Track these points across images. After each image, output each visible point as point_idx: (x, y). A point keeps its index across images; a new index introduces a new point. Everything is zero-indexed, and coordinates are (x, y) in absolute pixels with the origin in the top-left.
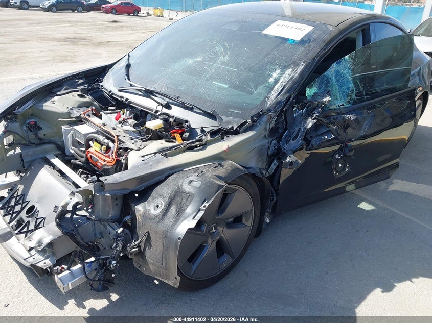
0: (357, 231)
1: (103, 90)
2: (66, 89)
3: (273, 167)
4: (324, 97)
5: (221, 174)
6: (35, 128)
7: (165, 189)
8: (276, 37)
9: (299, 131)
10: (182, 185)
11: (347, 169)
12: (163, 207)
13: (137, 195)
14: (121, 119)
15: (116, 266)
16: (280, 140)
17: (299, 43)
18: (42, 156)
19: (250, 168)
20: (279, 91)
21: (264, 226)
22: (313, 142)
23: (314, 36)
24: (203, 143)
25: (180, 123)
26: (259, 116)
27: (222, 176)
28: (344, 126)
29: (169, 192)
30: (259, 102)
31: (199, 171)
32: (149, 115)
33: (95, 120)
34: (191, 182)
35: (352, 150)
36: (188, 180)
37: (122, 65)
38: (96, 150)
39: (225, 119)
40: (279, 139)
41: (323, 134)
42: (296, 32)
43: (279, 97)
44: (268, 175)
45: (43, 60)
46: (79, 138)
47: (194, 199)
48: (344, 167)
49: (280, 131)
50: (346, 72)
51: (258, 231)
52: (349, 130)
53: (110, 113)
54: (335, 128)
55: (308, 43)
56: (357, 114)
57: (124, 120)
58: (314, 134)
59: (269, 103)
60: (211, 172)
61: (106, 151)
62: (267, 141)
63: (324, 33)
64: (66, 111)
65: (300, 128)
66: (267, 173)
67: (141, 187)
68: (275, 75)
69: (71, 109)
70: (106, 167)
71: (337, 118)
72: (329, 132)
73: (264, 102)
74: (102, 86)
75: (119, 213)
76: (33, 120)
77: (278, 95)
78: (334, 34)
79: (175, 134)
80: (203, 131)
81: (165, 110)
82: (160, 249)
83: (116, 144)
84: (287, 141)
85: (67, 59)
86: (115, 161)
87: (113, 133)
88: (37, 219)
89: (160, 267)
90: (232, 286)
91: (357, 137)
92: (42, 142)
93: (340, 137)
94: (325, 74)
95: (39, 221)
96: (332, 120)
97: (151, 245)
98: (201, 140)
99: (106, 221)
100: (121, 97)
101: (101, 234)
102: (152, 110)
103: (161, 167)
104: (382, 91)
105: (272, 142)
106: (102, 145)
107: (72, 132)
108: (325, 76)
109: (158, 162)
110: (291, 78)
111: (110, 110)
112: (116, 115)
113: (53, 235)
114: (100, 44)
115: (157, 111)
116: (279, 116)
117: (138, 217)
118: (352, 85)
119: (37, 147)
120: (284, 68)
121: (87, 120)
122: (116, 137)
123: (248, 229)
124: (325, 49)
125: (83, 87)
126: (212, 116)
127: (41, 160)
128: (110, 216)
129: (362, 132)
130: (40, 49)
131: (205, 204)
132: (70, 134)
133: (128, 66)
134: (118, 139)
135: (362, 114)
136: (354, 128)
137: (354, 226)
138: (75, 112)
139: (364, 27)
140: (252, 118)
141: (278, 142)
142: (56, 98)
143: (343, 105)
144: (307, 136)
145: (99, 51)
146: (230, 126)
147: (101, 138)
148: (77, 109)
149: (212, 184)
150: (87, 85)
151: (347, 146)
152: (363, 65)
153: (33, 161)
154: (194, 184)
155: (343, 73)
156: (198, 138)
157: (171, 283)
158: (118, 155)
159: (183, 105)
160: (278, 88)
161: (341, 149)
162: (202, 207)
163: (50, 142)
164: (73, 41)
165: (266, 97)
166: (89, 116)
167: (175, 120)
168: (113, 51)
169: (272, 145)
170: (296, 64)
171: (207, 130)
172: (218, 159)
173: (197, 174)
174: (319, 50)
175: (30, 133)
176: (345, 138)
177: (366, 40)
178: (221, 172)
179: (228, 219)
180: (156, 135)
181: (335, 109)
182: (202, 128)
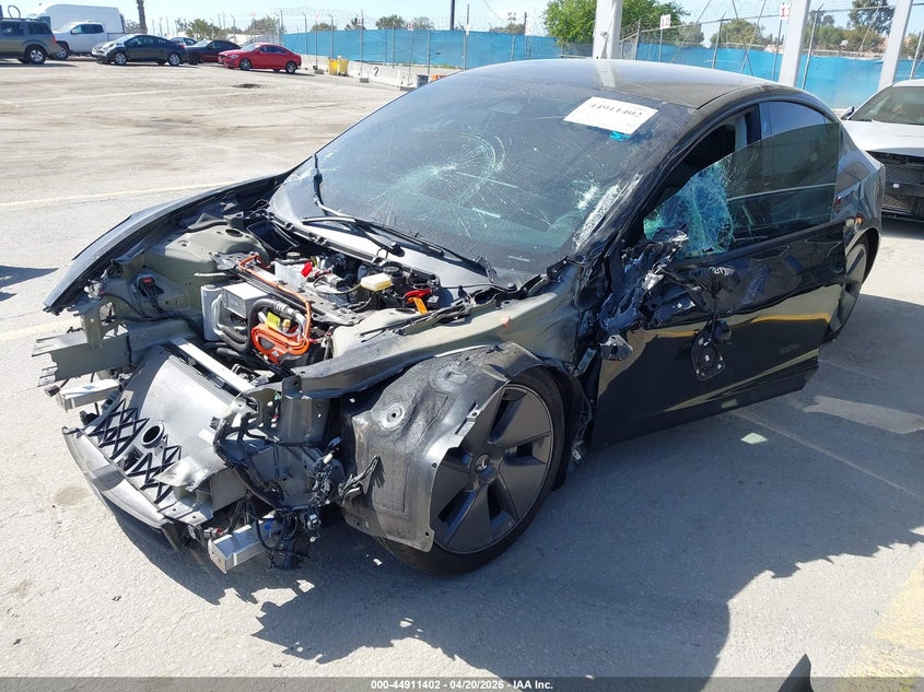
0: (740, 482)
1: (274, 221)
2: (204, 220)
3: (586, 360)
4: (675, 235)
5: (498, 364)
6: (150, 290)
7: (405, 388)
8: (589, 127)
9: (632, 295)
10: (434, 380)
11: (719, 366)
12: (403, 417)
13: (353, 401)
14: (312, 275)
15: (317, 523)
16: (599, 310)
17: (630, 139)
18: (162, 341)
19: (547, 359)
20: (597, 223)
21: (570, 468)
22: (657, 315)
23: (658, 126)
24: (466, 311)
25: (420, 279)
26: (562, 267)
27: (502, 366)
28: (713, 288)
29: (413, 393)
30: (560, 245)
31: (463, 358)
32: (362, 267)
33: (264, 275)
34: (449, 374)
35: (728, 331)
36: (443, 372)
37: (303, 176)
38: (270, 328)
39: (501, 272)
40: (596, 309)
41: (676, 300)
42: (625, 118)
43: (596, 234)
44: (576, 374)
45: (110, 164)
46: (235, 308)
47: (456, 403)
48: (714, 362)
49: (598, 294)
50: (715, 190)
51: (560, 477)
52: (723, 295)
53: (292, 264)
54: (695, 289)
55: (648, 140)
56: (736, 266)
57: (316, 277)
58: (658, 301)
59: (579, 244)
60: (482, 360)
61: (290, 328)
62: (575, 312)
63: (676, 122)
64: (208, 258)
65: (633, 291)
66: (576, 371)
67: (362, 386)
68: (588, 196)
69: (218, 256)
70: (288, 358)
71: (699, 273)
72: (685, 297)
73: (570, 243)
74: (271, 214)
75: (322, 432)
76: (149, 276)
77: (594, 231)
78: (692, 124)
79: (415, 299)
80: (462, 293)
81: (392, 258)
82: (399, 485)
83: (308, 316)
84: (610, 313)
85: (161, 162)
86: (306, 347)
87: (300, 296)
88: (166, 449)
89: (400, 518)
90: (515, 571)
91: (738, 307)
92: (163, 315)
93: (705, 308)
94: (679, 193)
95: (169, 453)
96: (691, 276)
97: (382, 481)
98: (459, 308)
99: (301, 446)
100: (311, 235)
101: (287, 470)
102: (371, 258)
103: (395, 351)
104: (782, 226)
105: (583, 314)
106: (282, 319)
107: (220, 296)
108: (679, 198)
109: (390, 343)
110: (618, 202)
111: (291, 258)
112: (302, 267)
113: (209, 469)
114: (222, 132)
115: (379, 260)
116: (596, 268)
117: (359, 436)
118: (726, 215)
119: (154, 325)
120: (605, 185)
121: (249, 275)
122: (307, 304)
123: (543, 468)
124: (678, 151)
125: (234, 216)
126: (477, 268)
127: (162, 348)
128: (308, 436)
129: (746, 298)
130: (101, 143)
131: (474, 411)
132: (216, 300)
133: (318, 179)
134: (312, 309)
135: (747, 266)
136: (731, 291)
137: (736, 475)
138: (225, 261)
139: (749, 111)
140: (549, 271)
141: (595, 314)
142: (188, 236)
143: (711, 250)
144: (646, 304)
145: (221, 147)
146: (510, 285)
147: (281, 306)
148: (227, 256)
149: (485, 378)
150: (242, 213)
151: (717, 323)
152: (748, 178)
153: (149, 349)
154: (454, 378)
155: (710, 193)
156: (453, 305)
157: (417, 546)
158: (312, 335)
159: (426, 249)
160: (593, 219)
161: (708, 328)
162: (470, 416)
163: (176, 317)
164: (165, 125)
165: (573, 235)
166: (251, 268)
167: (412, 274)
168: (249, 147)
169: (585, 319)
170: (625, 177)
171: (469, 291)
172: (492, 339)
173: (458, 363)
174: (666, 151)
175: (143, 299)
176: (715, 308)
177: (754, 133)
178: (500, 359)
179: (509, 447)
180: (379, 301)
181: (697, 257)
182: (461, 288)
